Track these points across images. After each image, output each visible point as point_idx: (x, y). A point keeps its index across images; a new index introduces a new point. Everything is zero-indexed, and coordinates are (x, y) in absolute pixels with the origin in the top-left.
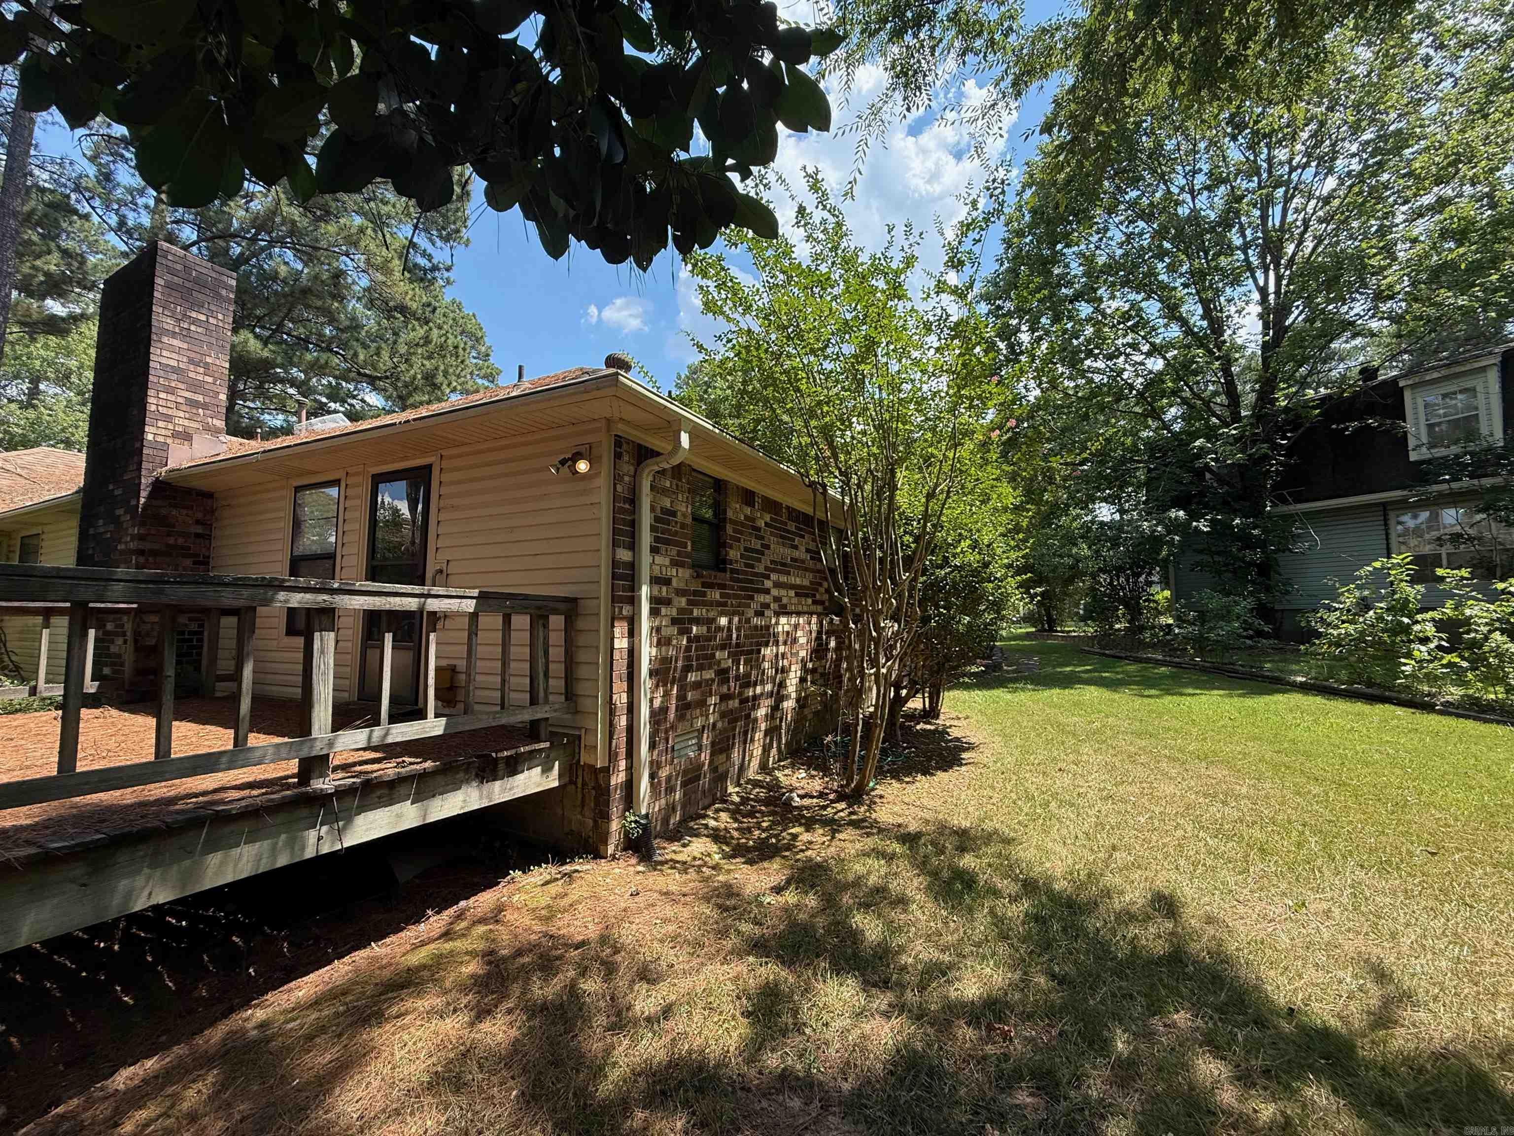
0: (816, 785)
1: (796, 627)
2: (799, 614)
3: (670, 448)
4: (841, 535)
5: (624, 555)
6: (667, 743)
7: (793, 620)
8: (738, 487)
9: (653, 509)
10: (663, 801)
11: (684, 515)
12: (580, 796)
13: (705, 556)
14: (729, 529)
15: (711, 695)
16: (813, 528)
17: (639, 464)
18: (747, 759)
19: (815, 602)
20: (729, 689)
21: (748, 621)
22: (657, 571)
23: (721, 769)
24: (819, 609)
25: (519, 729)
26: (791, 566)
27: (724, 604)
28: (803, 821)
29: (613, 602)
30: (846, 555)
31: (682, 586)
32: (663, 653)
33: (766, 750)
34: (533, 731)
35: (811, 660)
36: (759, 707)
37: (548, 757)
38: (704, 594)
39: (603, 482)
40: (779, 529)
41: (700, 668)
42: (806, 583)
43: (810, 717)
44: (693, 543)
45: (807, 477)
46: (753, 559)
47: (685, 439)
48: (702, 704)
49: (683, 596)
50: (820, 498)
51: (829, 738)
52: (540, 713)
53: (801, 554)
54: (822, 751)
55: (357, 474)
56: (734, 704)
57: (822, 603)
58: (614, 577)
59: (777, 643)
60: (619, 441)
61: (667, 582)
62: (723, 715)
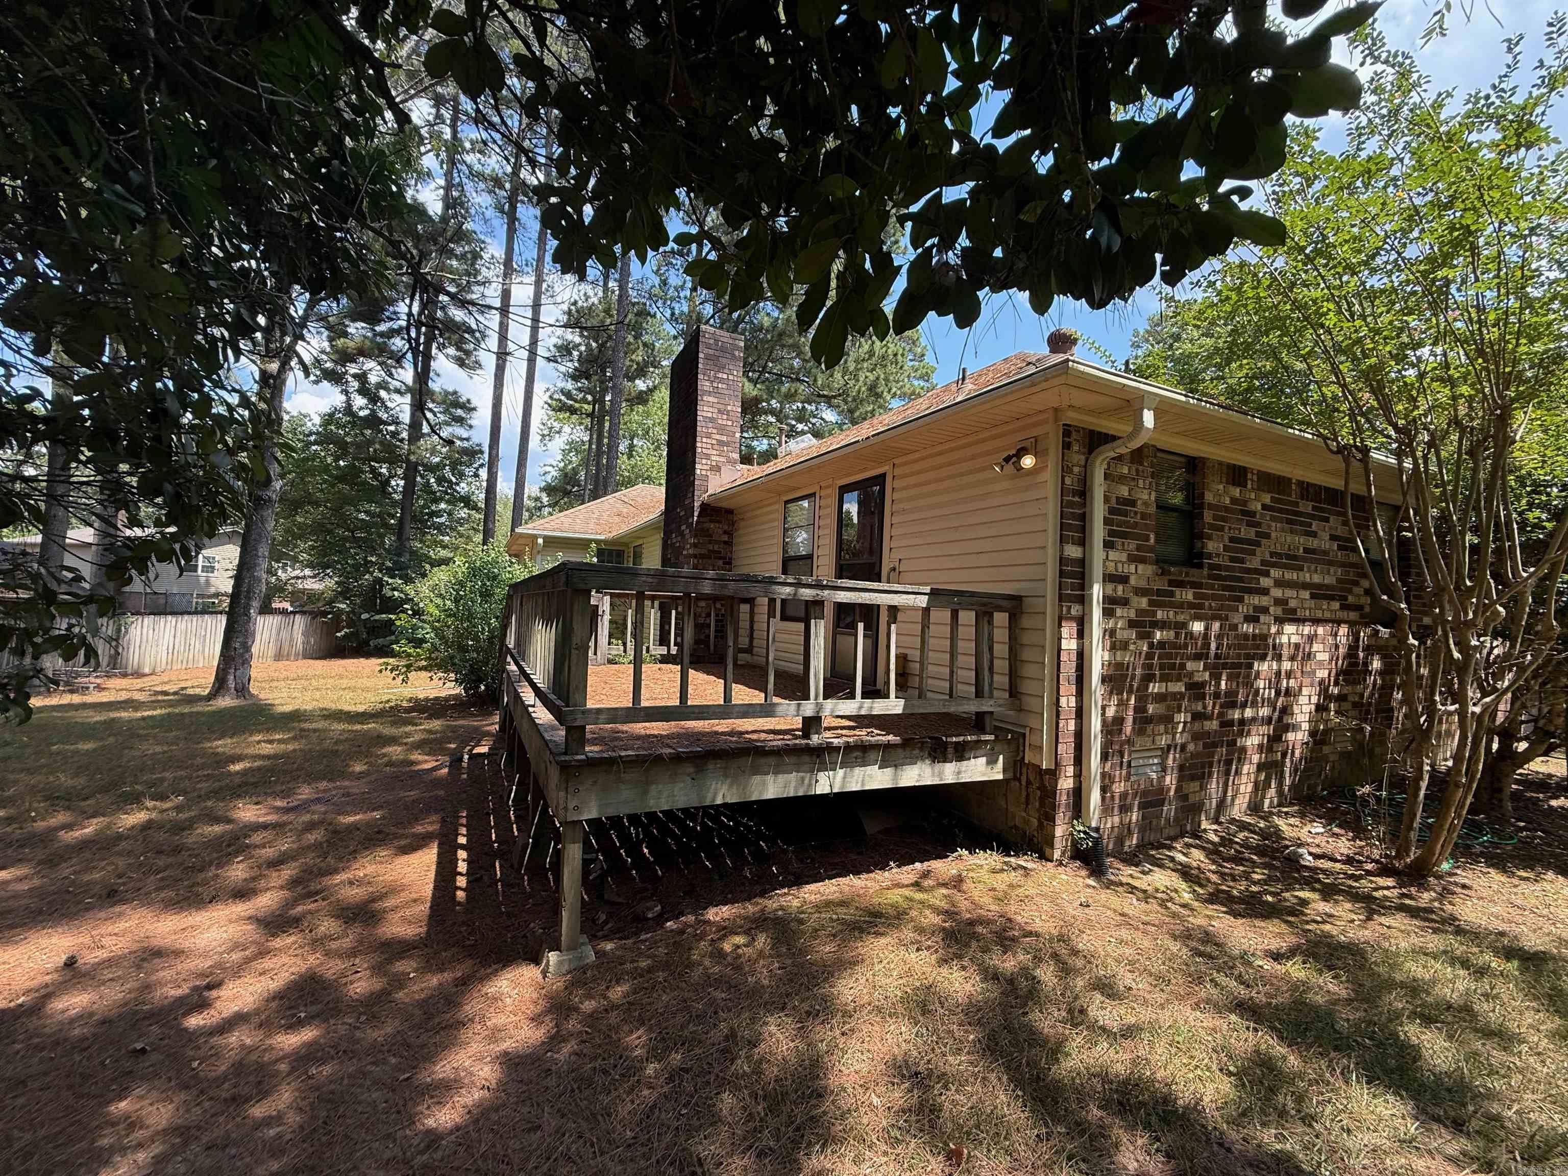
0: (1343, 846)
1: (1311, 638)
2: (1316, 621)
3: (1130, 429)
4: (1396, 513)
5: (1073, 551)
6: (1122, 757)
7: (1307, 630)
8: (1221, 463)
9: (1107, 499)
10: (1117, 819)
11: (1146, 504)
12: (1024, 794)
13: (1173, 550)
14: (1208, 516)
15: (1179, 711)
16: (1343, 506)
17: (1090, 452)
18: (1230, 793)
19: (1344, 607)
20: (1205, 707)
21: (1234, 627)
22: (1111, 566)
23: (1193, 799)
24: (1353, 616)
25: (964, 719)
26: (1305, 560)
27: (1200, 606)
28: (1317, 886)
29: (1060, 600)
30: (1404, 544)
31: (1143, 584)
32: (1118, 658)
33: (1259, 788)
34: (979, 722)
35: (1336, 683)
36: (1249, 734)
37: (992, 749)
38: (1172, 594)
39: (1050, 478)
40: (1287, 512)
41: (1165, 679)
42: (1329, 580)
43: (1332, 758)
44: (1157, 535)
45: (1336, 440)
46: (1243, 551)
47: (1148, 418)
48: (1167, 720)
49: (1143, 595)
50: (1356, 466)
51: (1367, 789)
52: (986, 706)
53: (1323, 542)
54: (1354, 805)
55: (827, 487)
56: (1213, 725)
57: (1358, 608)
58: (1062, 574)
59: (1279, 658)
60: (1067, 431)
61: (1123, 579)
62: (1196, 737)
